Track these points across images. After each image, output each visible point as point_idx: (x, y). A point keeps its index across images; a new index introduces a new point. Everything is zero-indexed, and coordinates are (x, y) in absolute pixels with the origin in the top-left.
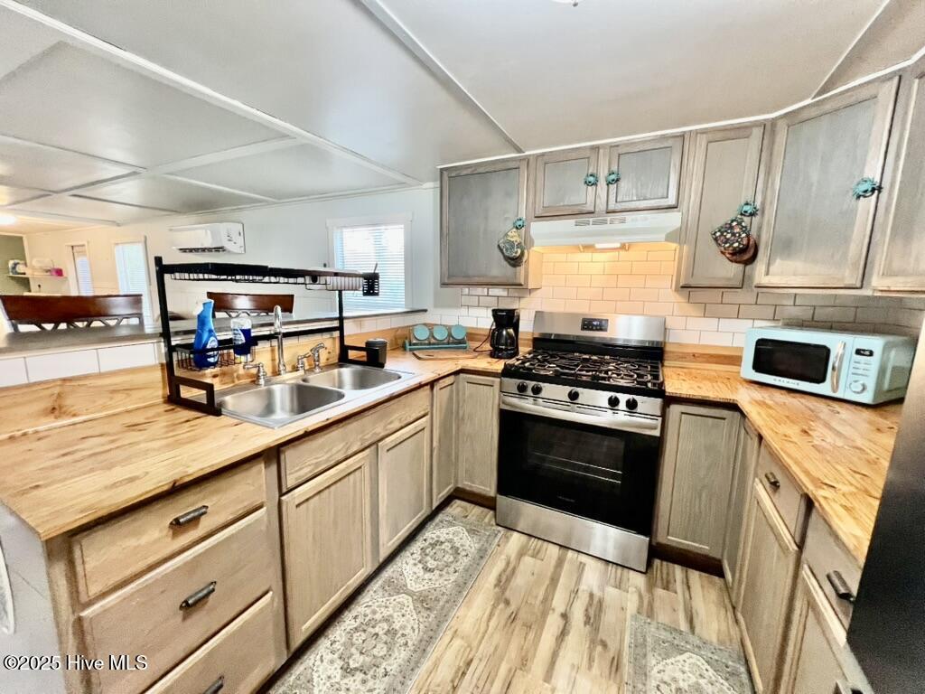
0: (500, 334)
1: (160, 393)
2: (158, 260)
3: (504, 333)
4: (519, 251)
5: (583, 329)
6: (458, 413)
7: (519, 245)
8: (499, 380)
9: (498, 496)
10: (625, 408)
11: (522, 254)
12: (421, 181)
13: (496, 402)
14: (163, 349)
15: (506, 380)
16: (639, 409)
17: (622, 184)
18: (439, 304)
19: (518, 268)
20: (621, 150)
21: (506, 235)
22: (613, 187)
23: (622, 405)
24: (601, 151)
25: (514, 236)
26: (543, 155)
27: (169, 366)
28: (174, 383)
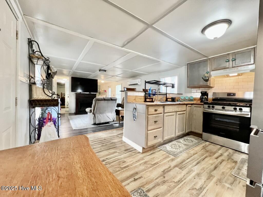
0: (203, 98)
1: (143, 100)
2: (145, 81)
3: (204, 97)
4: (208, 78)
5: (228, 96)
6: (192, 113)
7: (208, 77)
8: (203, 106)
9: (203, 133)
10: (239, 110)
11: (209, 79)
12: (182, 66)
13: (202, 111)
14: (144, 94)
15: (204, 105)
16: (243, 110)
17: (236, 61)
18: (186, 92)
19: (208, 82)
20: (235, 53)
21: (204, 75)
22: (234, 62)
23: (238, 110)
24: (230, 55)
25: (206, 75)
26: (213, 57)
27: (145, 96)
28: (146, 99)
